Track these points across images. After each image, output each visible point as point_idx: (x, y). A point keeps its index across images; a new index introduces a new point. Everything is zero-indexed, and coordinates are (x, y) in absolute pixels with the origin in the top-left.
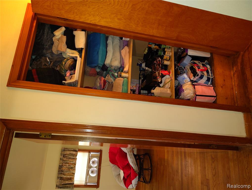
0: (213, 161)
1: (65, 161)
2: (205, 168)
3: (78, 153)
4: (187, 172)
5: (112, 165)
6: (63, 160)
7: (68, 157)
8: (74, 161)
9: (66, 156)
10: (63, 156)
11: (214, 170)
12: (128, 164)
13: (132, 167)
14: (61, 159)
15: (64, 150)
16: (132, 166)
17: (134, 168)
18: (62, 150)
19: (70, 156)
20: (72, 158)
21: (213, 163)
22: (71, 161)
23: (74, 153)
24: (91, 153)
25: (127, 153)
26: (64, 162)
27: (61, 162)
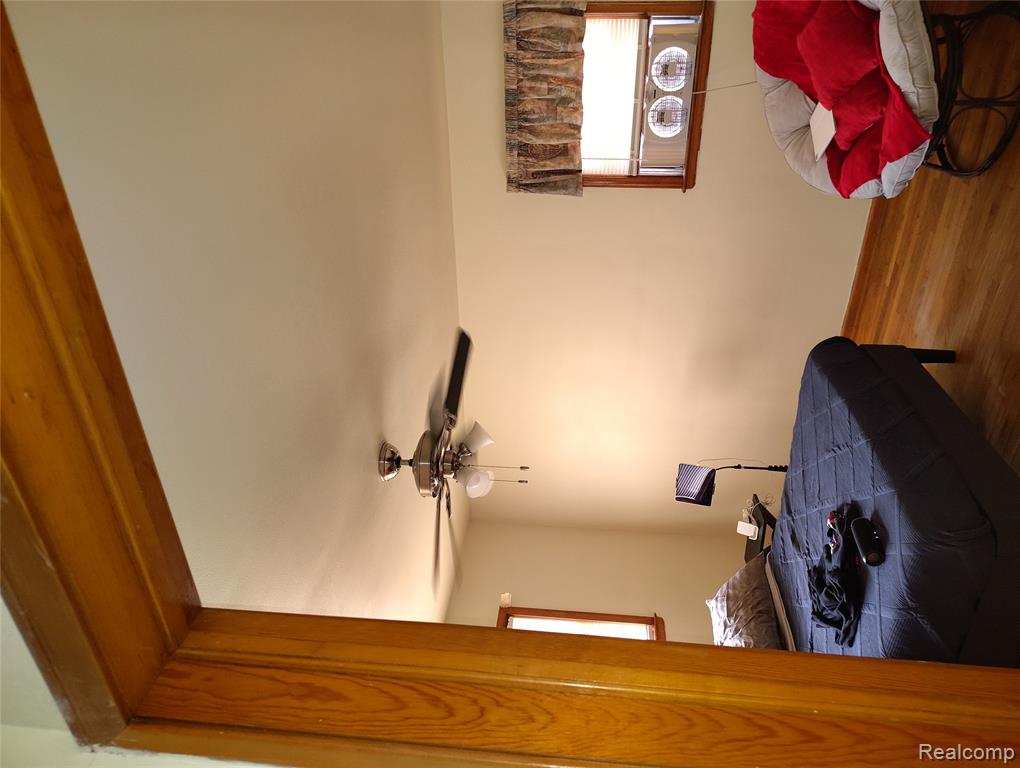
1: (532, 67)
3: (588, 21)
5: (766, 80)
6: (522, 65)
8: (573, 69)
9: (531, 40)
10: (515, 42)
14: (508, 59)
15: (518, 12)
16: (906, 88)
18: (507, 9)
19: (548, 43)
20: (562, 49)
22: (555, 67)
23: (568, 22)
24: (653, 23)
25: (877, 13)
26: (526, 72)
27: (512, 71)
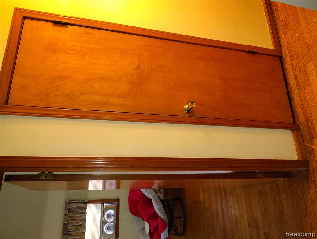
0: (261, 195)
1: (72, 217)
2: (251, 205)
3: (88, 205)
4: (230, 213)
5: (133, 217)
6: (69, 216)
7: (75, 211)
8: (84, 217)
9: (72, 210)
10: (68, 210)
11: (263, 206)
12: (155, 213)
13: (160, 217)
14: (65, 215)
15: (69, 202)
16: (160, 215)
17: (162, 217)
18: (67, 202)
19: (77, 210)
20: (81, 212)
21: (261, 197)
22: (79, 216)
23: (83, 205)
24: (105, 205)
25: (151, 199)
26: (70, 218)
27: (66, 218)
